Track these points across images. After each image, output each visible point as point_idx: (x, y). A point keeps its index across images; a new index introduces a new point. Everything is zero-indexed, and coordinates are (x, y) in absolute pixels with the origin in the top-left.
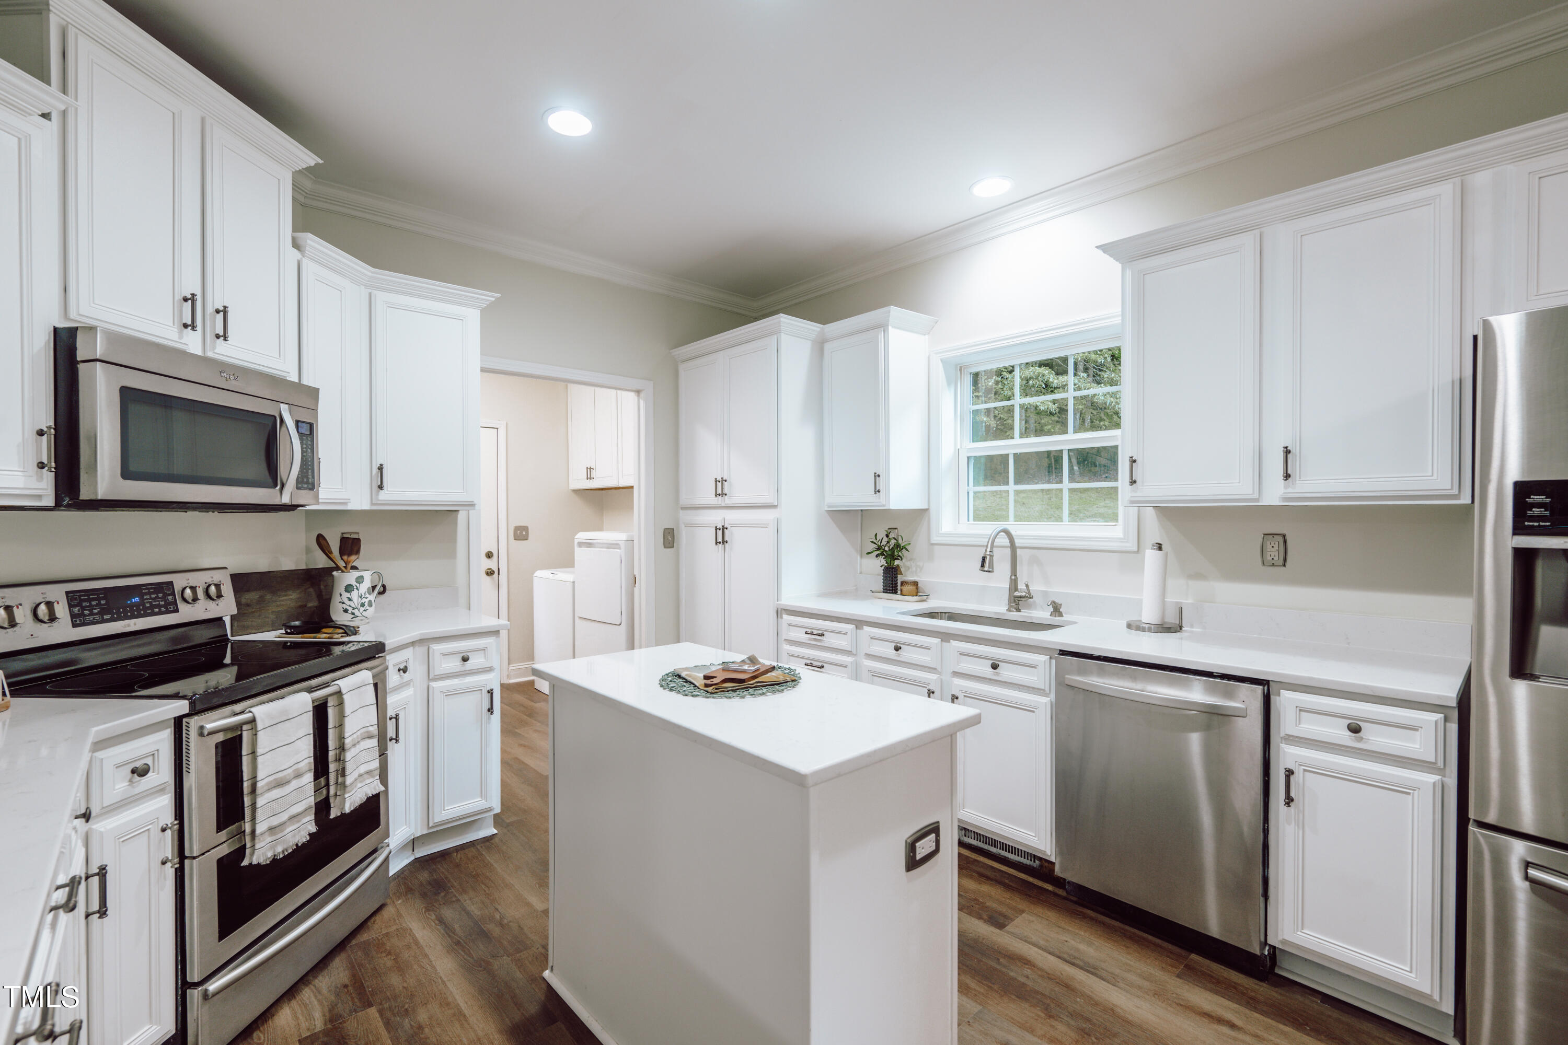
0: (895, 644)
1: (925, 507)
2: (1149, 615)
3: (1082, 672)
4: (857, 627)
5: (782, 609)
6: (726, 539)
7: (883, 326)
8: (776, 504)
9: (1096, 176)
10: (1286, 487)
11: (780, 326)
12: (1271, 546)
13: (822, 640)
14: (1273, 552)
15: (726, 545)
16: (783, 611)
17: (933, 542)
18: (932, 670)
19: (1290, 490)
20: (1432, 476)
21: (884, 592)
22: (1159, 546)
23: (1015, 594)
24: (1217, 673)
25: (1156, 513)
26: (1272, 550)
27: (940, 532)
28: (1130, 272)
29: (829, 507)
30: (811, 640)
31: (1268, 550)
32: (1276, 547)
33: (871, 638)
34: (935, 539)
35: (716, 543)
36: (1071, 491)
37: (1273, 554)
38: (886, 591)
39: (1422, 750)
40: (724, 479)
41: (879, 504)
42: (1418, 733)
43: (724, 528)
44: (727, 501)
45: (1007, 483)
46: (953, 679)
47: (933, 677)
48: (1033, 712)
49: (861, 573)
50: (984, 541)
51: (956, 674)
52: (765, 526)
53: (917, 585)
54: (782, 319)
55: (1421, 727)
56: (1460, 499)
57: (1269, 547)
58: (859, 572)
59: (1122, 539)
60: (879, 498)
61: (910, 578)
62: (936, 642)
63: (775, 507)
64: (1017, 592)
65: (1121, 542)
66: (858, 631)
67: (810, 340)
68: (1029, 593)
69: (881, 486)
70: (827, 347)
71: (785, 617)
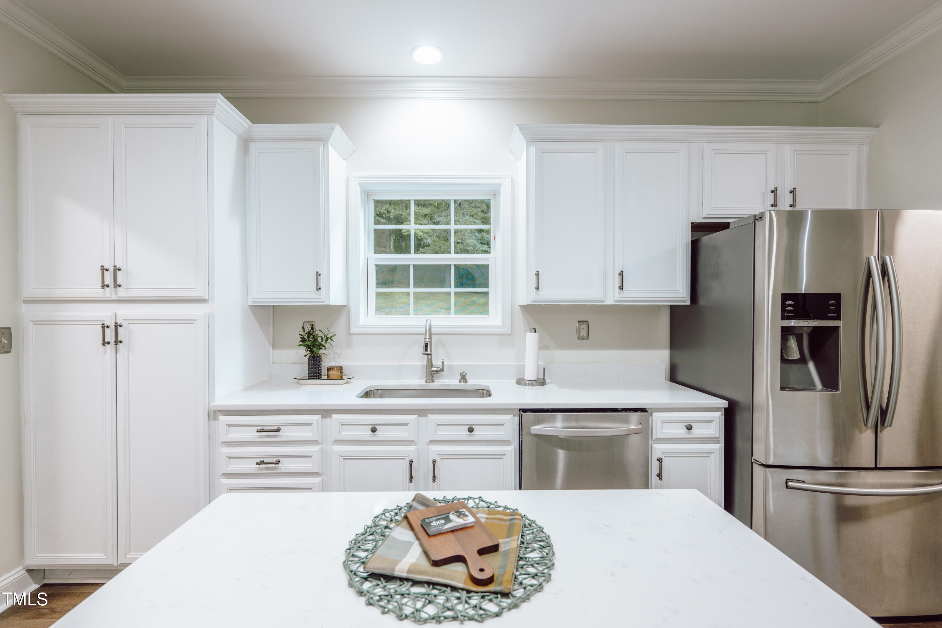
0: (371, 427)
1: (345, 304)
2: (530, 374)
3: (538, 422)
4: (323, 417)
5: (215, 411)
6: (120, 338)
7: (323, 140)
8: (208, 299)
9: (479, 79)
10: (619, 294)
11: (215, 107)
12: (582, 328)
13: (278, 435)
14: (584, 333)
15: (120, 346)
16: (218, 413)
17: (352, 332)
18: (411, 442)
19: (621, 296)
20: (679, 290)
21: (309, 379)
22: (535, 330)
23: (432, 369)
24: (621, 408)
25: (521, 308)
26: (583, 330)
27: (359, 324)
28: (534, 148)
29: (254, 302)
30: (264, 438)
31: (581, 330)
32: (585, 329)
33: (342, 425)
34: (353, 330)
35: (104, 344)
36: (456, 294)
37: (583, 333)
38: (311, 377)
39: (714, 432)
40: (117, 267)
41: (320, 300)
42: (711, 424)
43: (117, 326)
44: (121, 293)
45: (408, 286)
46: (430, 446)
47: (410, 449)
48: (502, 458)
49: (273, 363)
50: (423, 331)
51: (433, 442)
52: (191, 322)
53: (342, 369)
54: (218, 100)
55: (714, 421)
56: (686, 302)
57: (581, 328)
58: (271, 363)
59: (500, 326)
60: (320, 295)
61: (332, 364)
62: (414, 418)
63: (204, 301)
64: (433, 368)
65: (500, 328)
66: (324, 419)
67: (237, 134)
68: (443, 369)
69: (321, 285)
70: (253, 146)
71: (222, 418)
